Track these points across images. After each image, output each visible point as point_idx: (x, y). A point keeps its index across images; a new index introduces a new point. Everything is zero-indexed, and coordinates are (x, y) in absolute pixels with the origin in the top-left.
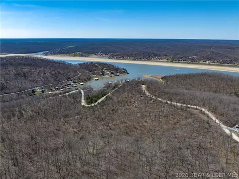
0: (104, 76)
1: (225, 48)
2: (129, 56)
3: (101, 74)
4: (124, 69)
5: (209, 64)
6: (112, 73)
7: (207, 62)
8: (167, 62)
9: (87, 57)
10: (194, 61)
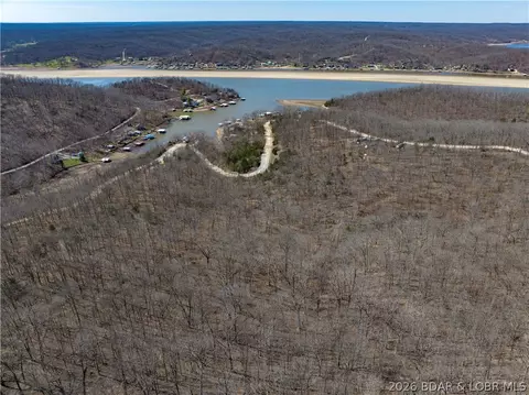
0: (195, 110)
1: (394, 37)
2: (208, 62)
3: (187, 106)
4: (230, 91)
5: (381, 72)
6: (210, 101)
7: (376, 67)
8: (296, 70)
9: (97, 68)
10: (350, 66)
